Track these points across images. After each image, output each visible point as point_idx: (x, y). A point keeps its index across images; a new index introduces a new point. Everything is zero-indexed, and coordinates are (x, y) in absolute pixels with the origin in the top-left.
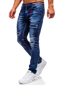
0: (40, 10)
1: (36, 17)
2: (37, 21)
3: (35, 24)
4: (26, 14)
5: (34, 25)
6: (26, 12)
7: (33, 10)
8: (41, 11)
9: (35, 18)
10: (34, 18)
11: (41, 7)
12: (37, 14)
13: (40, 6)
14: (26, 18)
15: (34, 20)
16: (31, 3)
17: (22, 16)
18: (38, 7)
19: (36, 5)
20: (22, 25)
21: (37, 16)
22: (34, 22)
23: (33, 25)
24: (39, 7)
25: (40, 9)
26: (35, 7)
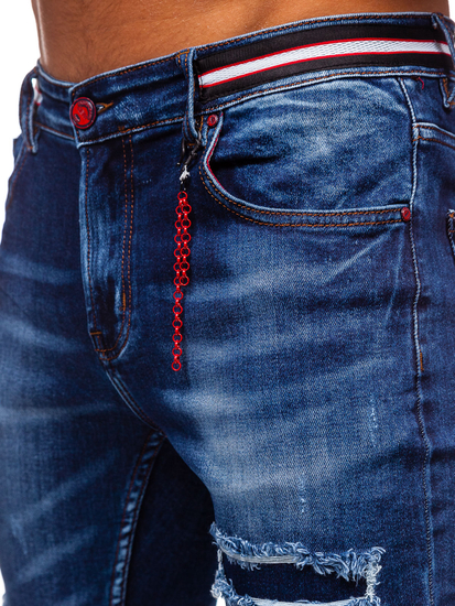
0: (374, 204)
1: (314, 384)
2: (351, 455)
3: (314, 543)
4: (104, 291)
5: (294, 555)
6: (95, 259)
7: (215, 215)
8: (412, 221)
9: (290, 408)
10: (265, 415)
11: (388, 149)
12: (315, 305)
13: (366, 126)
14: (116, 381)
15: (269, 454)
16: (172, 74)
17: (37, 320)
18: (320, 147)
19: (271, 113)
20: (65, 490)
21: (335, 354)
22: (276, 496)
23: (265, 556)
24: (344, 154)
25: (364, 187)
26: (266, 152)
